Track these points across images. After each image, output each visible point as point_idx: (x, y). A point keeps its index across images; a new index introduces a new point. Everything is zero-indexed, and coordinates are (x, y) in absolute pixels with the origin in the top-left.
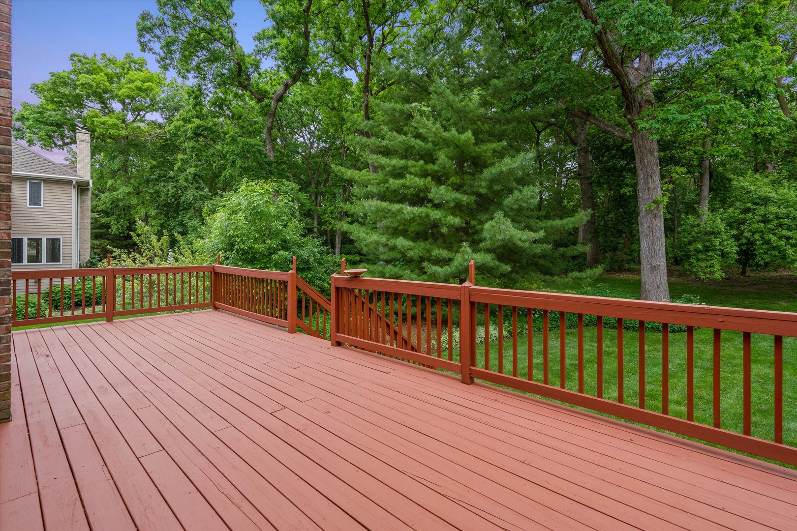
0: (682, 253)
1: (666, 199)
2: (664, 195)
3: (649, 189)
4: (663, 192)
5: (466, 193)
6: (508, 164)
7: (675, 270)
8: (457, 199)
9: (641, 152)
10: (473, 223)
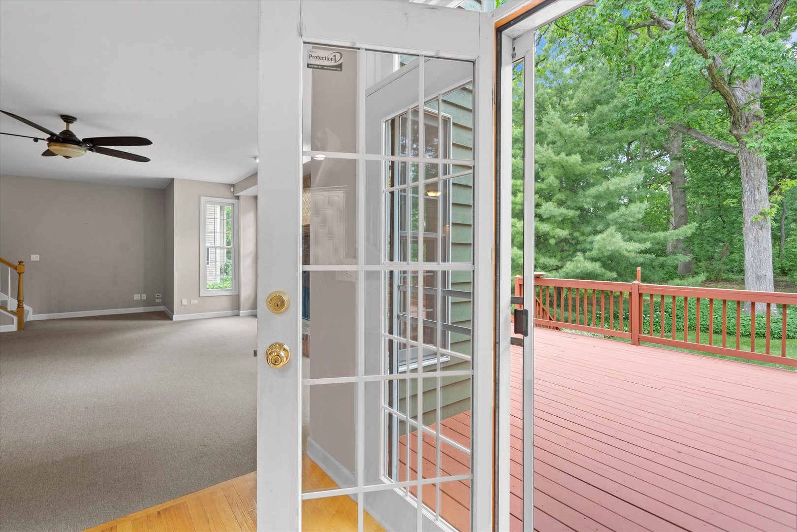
0: (791, 263)
1: (774, 211)
2: (772, 207)
3: (755, 201)
4: (771, 204)
5: (569, 208)
6: (614, 183)
7: (782, 281)
8: (562, 214)
9: (747, 165)
10: (576, 234)
